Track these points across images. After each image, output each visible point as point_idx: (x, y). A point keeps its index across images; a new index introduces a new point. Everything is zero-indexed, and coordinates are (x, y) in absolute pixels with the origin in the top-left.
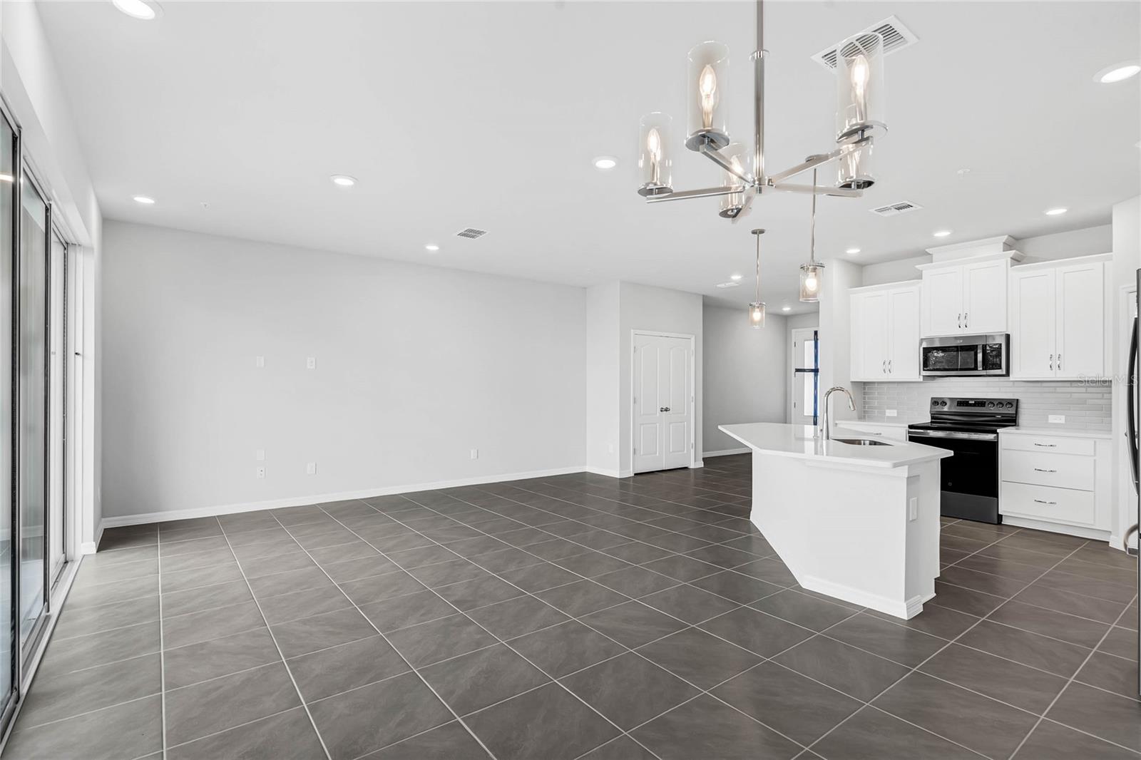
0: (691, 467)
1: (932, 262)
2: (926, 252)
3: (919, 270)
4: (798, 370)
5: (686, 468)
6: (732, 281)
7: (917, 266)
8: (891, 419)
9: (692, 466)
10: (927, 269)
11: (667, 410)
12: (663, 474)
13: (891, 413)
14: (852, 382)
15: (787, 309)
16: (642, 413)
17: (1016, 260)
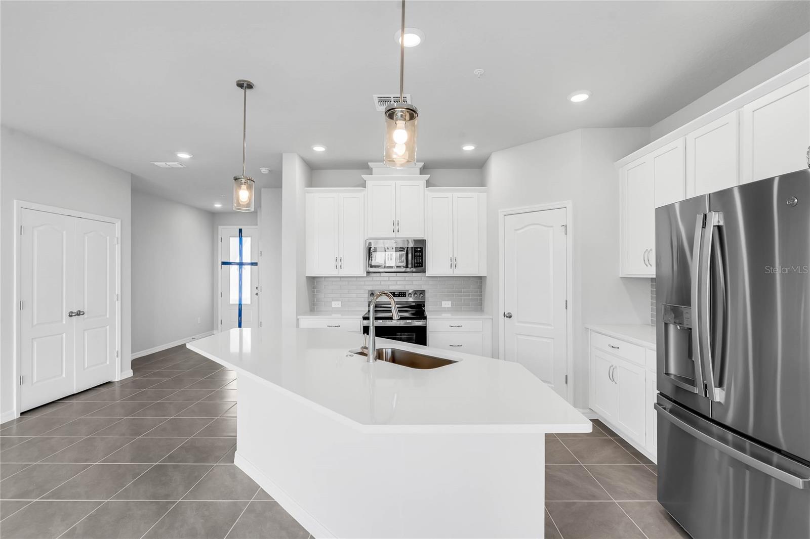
0: (116, 380)
1: (372, 174)
2: (368, 166)
3: (363, 179)
4: (224, 263)
5: (108, 383)
6: (177, 159)
7: (362, 176)
8: (337, 311)
9: (117, 378)
10: (370, 180)
11: (79, 314)
12: (74, 401)
13: (336, 304)
14: (307, 277)
15: (218, 206)
16: (35, 322)
17: (428, 184)
